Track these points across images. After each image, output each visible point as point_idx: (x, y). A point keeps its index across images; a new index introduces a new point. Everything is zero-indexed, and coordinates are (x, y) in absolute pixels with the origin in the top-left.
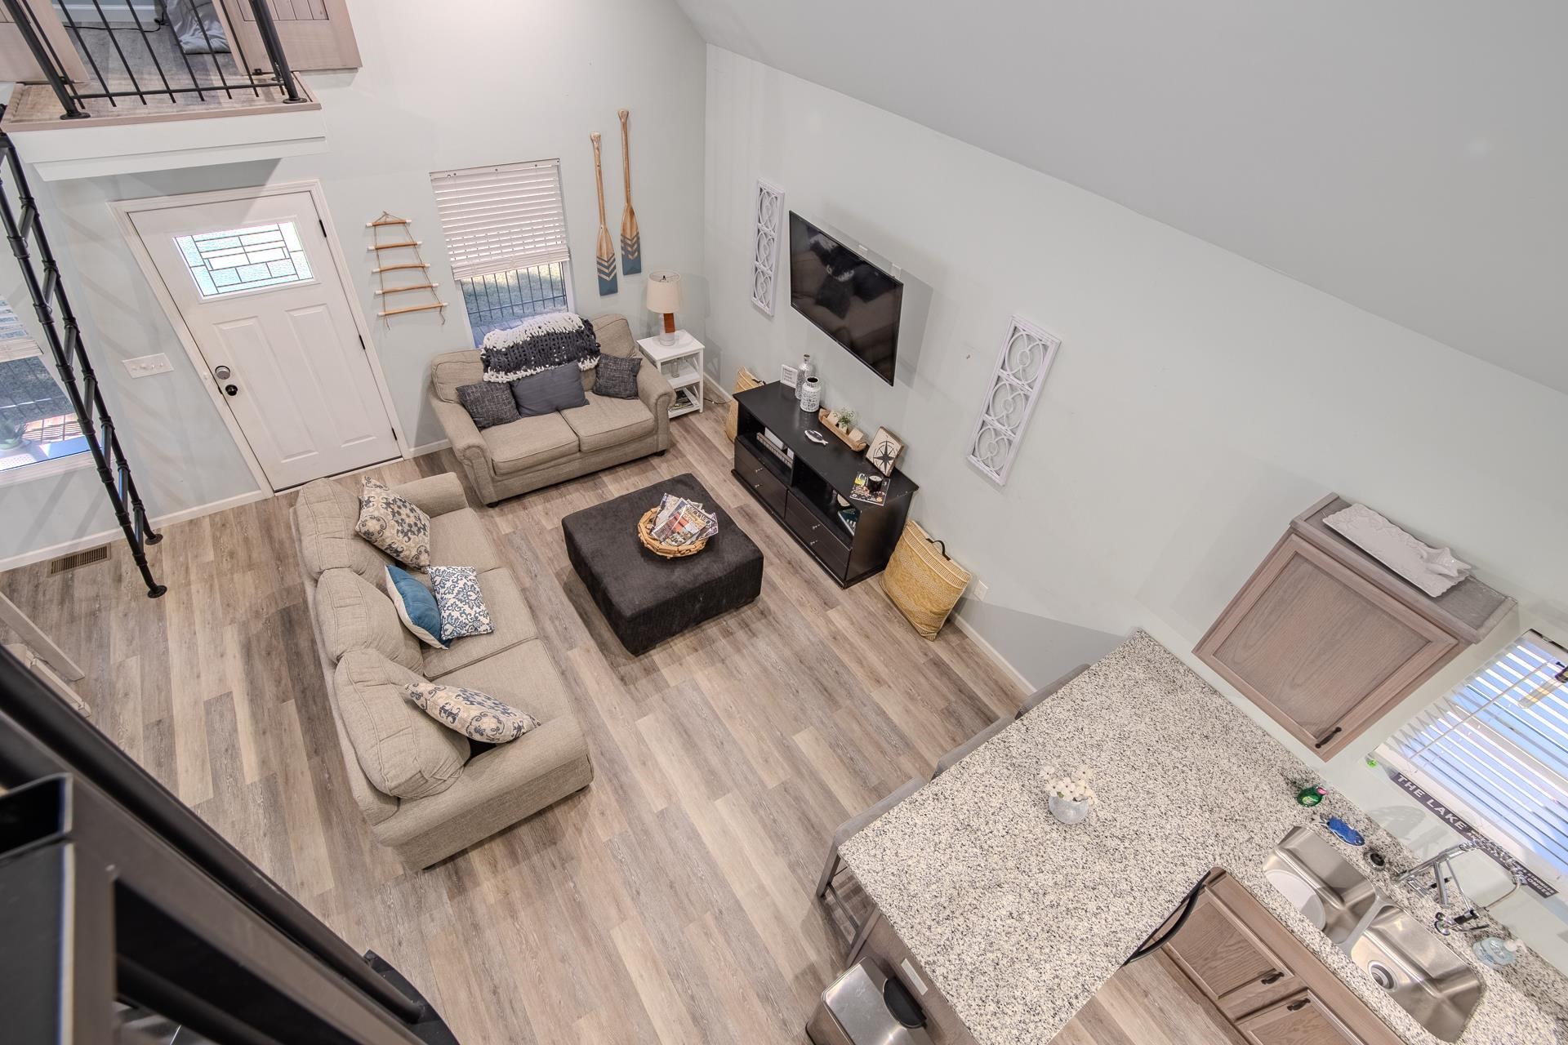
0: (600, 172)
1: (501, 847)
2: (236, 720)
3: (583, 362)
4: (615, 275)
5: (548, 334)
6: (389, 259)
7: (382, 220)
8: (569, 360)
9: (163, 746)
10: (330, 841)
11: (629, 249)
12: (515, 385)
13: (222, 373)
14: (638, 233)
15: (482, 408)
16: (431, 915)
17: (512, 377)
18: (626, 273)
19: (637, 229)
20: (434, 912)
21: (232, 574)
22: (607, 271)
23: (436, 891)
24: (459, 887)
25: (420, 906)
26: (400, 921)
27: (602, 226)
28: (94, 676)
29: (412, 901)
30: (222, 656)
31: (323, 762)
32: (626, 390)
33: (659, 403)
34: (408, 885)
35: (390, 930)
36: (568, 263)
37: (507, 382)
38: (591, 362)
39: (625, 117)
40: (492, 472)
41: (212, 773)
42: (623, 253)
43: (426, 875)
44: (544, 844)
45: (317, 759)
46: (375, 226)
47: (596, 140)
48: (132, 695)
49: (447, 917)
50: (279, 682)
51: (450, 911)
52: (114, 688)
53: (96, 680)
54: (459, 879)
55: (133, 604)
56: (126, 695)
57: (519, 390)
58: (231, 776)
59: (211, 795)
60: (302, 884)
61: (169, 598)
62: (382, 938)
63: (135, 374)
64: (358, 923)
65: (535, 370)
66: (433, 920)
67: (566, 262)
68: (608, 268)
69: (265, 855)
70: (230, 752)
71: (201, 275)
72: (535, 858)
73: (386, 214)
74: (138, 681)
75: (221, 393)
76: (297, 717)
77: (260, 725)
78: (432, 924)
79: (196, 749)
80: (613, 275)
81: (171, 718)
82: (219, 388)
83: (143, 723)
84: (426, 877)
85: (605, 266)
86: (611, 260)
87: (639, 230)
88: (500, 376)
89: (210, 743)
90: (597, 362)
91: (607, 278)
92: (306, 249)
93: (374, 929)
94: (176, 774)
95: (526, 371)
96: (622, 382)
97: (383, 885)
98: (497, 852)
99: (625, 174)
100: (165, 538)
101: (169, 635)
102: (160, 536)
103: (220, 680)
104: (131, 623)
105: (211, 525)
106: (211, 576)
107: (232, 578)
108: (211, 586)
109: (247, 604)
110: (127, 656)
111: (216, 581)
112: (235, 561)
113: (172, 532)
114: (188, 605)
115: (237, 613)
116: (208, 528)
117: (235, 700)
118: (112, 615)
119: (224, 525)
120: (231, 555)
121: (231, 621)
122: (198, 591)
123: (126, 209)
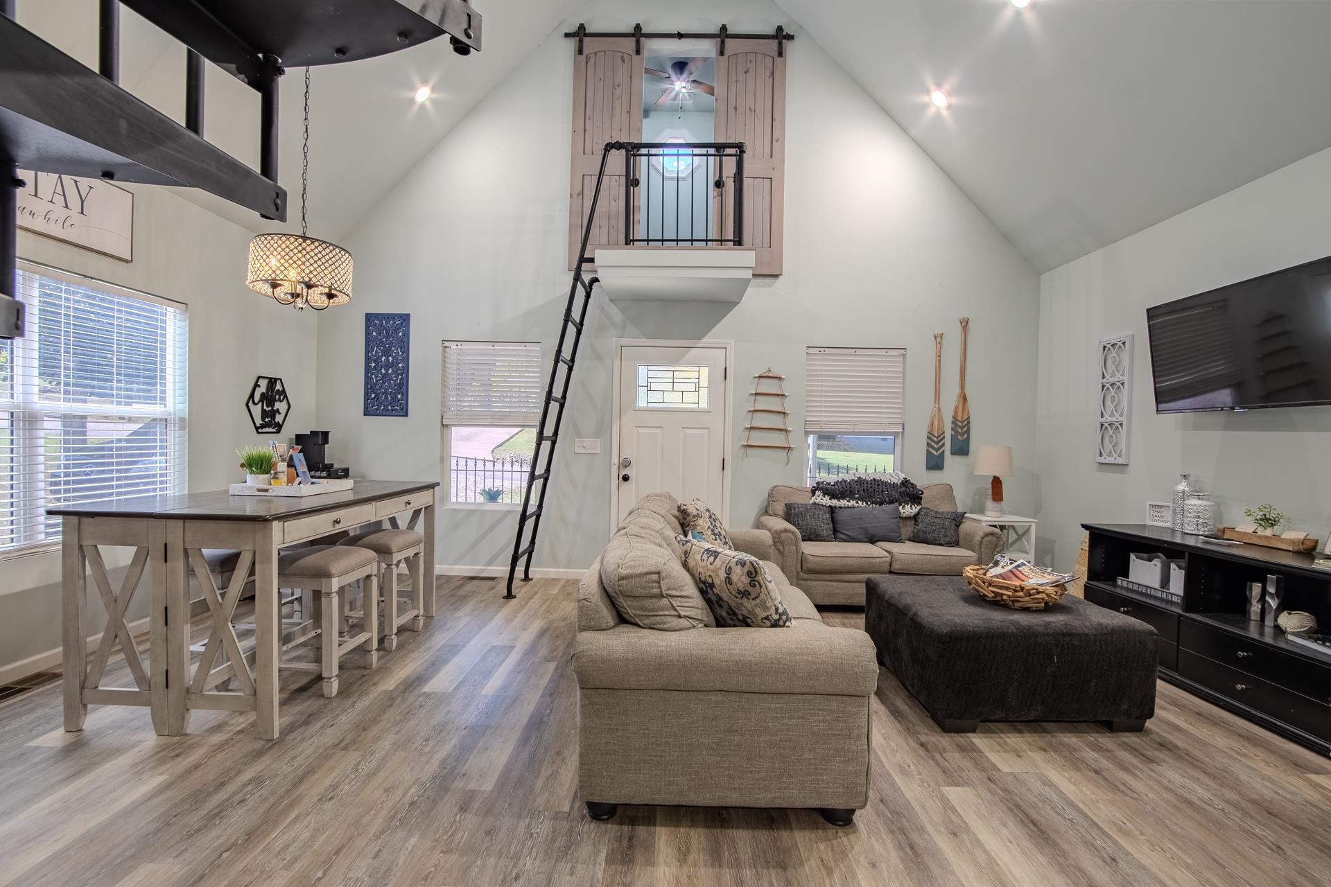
0: (940, 361)
1: (702, 839)
2: (505, 660)
3: (904, 507)
4: (944, 451)
5: (874, 479)
6: (763, 403)
7: (765, 375)
8: (891, 502)
9: (444, 657)
10: (516, 755)
11: (959, 430)
12: (837, 511)
13: (626, 464)
14: (969, 417)
15: (803, 521)
16: (573, 868)
17: (835, 502)
18: (953, 453)
19: (968, 413)
20: (579, 867)
21: (562, 601)
22: (936, 446)
23: (594, 845)
24: (625, 856)
25: (566, 851)
26: (534, 854)
27: (937, 406)
28: (437, 619)
29: (561, 842)
30: (524, 630)
31: (552, 702)
32: (947, 536)
33: (984, 542)
34: (565, 825)
35: (516, 858)
36: (900, 434)
37: (830, 506)
38: (912, 509)
39: (965, 324)
40: (799, 565)
41: (461, 681)
42: (953, 433)
43: (593, 825)
44: (767, 862)
45: (549, 700)
46: (760, 377)
47: (939, 338)
48: (450, 630)
49: (592, 880)
50: (553, 651)
51: (600, 875)
52: (444, 625)
54: (630, 846)
55: (491, 599)
56: (448, 630)
57: (841, 516)
58: (474, 686)
59: (449, 691)
60: (464, 775)
61: (513, 602)
62: (500, 861)
63: (577, 450)
64: (488, 833)
65: (857, 503)
66: (572, 874)
67: (898, 433)
68: (937, 443)
69: (453, 741)
70: (485, 674)
71: (642, 391)
72: (748, 873)
73: (770, 371)
74: (461, 626)
75: (618, 478)
76: (552, 671)
77: (521, 668)
78: (568, 878)
79: (465, 665)
80: (941, 451)
81: (464, 646)
82: (618, 475)
83: (445, 643)
84: (590, 828)
85: (934, 440)
86: (941, 437)
87: (970, 415)
88: (824, 499)
89: (476, 665)
90: (917, 510)
91: (935, 453)
92: (710, 387)
93: (499, 847)
94: (438, 672)
95: (849, 501)
96: (942, 528)
97: (539, 812)
98: (695, 842)
99: (961, 366)
100: (534, 581)
101: (499, 614)
102: (532, 579)
103: (513, 640)
104: (483, 604)
105: (566, 582)
106: (549, 599)
107: (560, 603)
108: (545, 602)
109: (562, 614)
110: (466, 615)
111: (549, 601)
112: (568, 597)
113: (539, 580)
114: (522, 607)
115: (551, 616)
116: (562, 582)
117: (514, 650)
118: (474, 600)
119: (573, 583)
120: (568, 594)
121: (545, 618)
122: (534, 602)
123: (623, 344)
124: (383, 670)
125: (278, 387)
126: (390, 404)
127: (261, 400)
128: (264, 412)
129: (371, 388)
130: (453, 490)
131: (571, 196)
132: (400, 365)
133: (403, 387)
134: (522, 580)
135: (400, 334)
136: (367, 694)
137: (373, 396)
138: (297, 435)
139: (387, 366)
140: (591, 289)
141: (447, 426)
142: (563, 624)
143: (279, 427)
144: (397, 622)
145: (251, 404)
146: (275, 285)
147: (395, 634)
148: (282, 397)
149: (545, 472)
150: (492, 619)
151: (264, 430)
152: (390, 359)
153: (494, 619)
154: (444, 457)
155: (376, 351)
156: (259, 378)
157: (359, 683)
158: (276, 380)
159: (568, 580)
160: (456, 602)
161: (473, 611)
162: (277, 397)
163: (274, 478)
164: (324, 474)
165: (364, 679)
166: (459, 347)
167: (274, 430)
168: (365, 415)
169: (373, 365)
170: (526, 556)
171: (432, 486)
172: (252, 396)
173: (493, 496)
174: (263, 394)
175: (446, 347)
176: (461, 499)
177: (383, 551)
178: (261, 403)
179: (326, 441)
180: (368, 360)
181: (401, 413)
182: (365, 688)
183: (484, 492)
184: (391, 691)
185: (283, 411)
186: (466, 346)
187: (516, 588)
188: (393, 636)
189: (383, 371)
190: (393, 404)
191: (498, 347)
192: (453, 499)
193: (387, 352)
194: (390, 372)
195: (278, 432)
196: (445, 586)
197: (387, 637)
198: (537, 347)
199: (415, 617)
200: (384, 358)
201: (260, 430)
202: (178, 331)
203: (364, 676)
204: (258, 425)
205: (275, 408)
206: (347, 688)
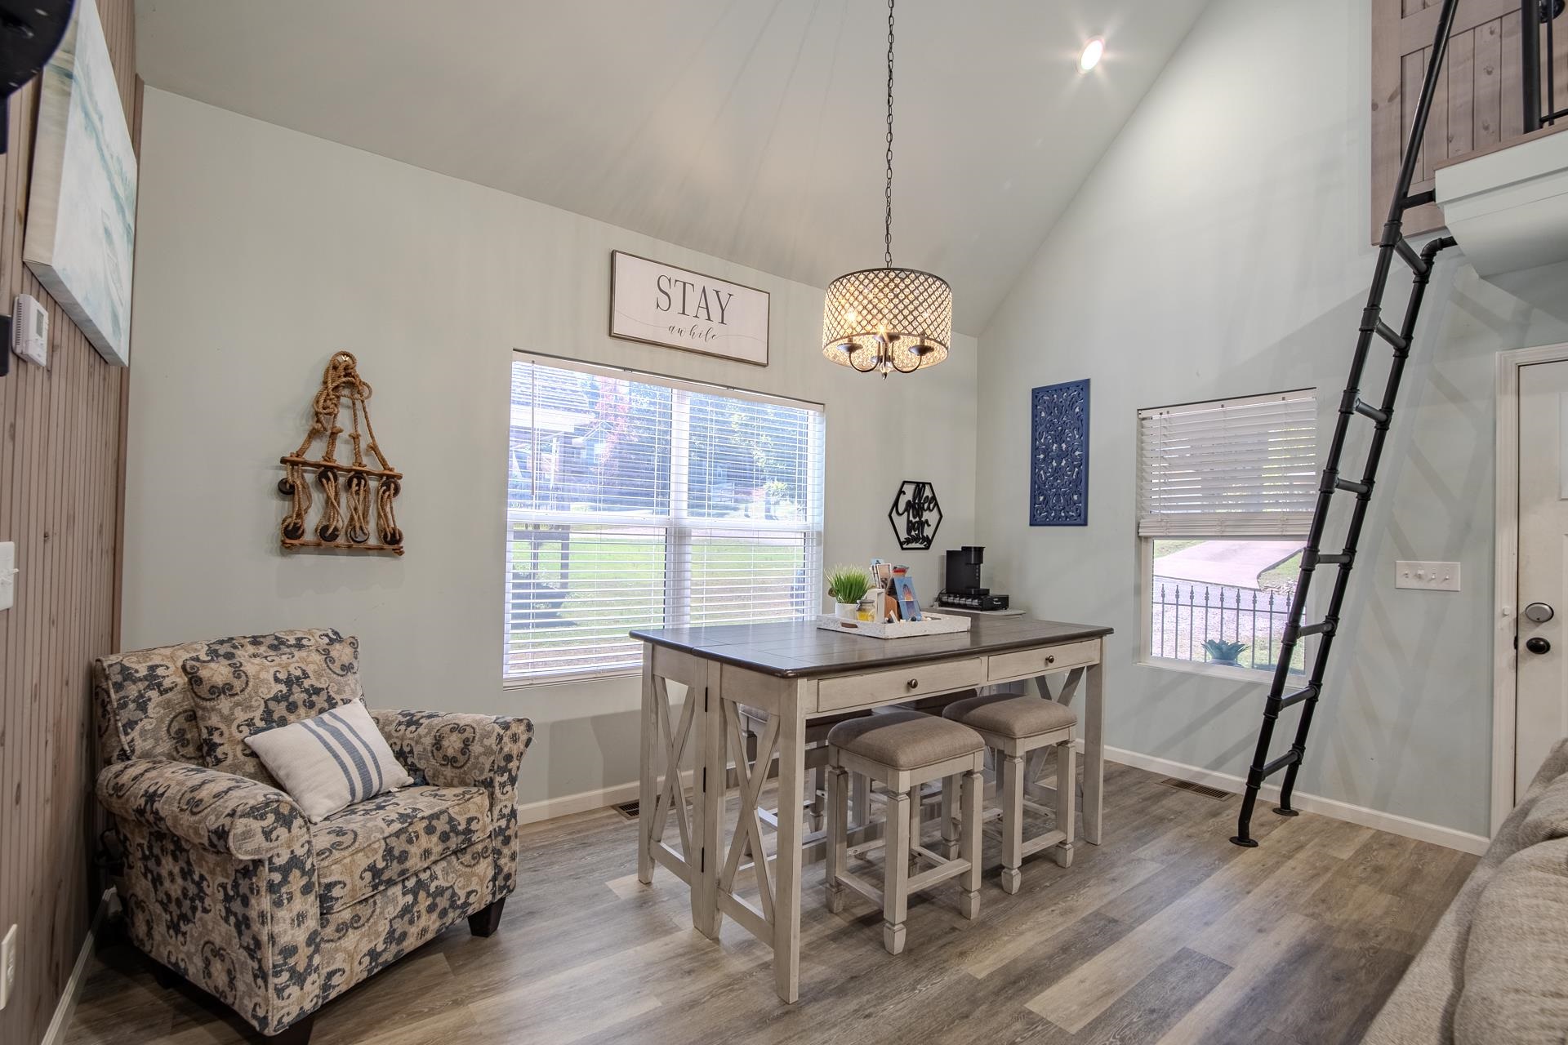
2: (1204, 996)
9: (1090, 940)
13: (1543, 615)
21: (1361, 883)
28: (1105, 849)
30: (1260, 931)
41: (1104, 1013)
48: (1118, 884)
52: (1111, 868)
53: (1103, 853)
55: (1207, 836)
56: (1114, 880)
59: (1073, 1030)
61: (1250, 854)
63: (1402, 582)
70: (1155, 1016)
74: (1138, 880)
75: (1516, 647)
77: (1232, 1033)
79: (1120, 974)
81: (1131, 928)
82: (1516, 639)
83: (1099, 909)
89: (1141, 984)
94: (1069, 972)
100: (1299, 817)
101: (1216, 875)
102: (1296, 814)
103: (1231, 948)
104: (1188, 844)
105: (1373, 837)
106: (1326, 869)
107: (1355, 886)
108: (1318, 875)
109: (1355, 917)
110: (1153, 859)
111: (1329, 875)
112: (1378, 876)
113: (1313, 818)
114: (1267, 871)
115: (1328, 916)
116: (1365, 836)
117: (1227, 979)
118: (1177, 830)
119: (1392, 845)
120: (1378, 869)
121: (1312, 915)
122: (1294, 869)
123: (1520, 360)
124: (985, 928)
125: (927, 493)
126: (1064, 509)
127: (907, 510)
128: (911, 527)
129: (1039, 488)
130: (1156, 637)
131: (1375, 107)
132: (1077, 453)
133: (1081, 484)
134: (1275, 811)
135: (1077, 410)
136: (943, 971)
137: (1041, 498)
138: (948, 552)
139: (1061, 455)
140: (1429, 263)
141: (1147, 538)
142: (1356, 946)
143: (928, 542)
144: (1021, 849)
145: (894, 514)
146: (852, 348)
147: (1019, 868)
148: (932, 506)
149: (1326, 622)
150: (1200, 881)
151: (910, 546)
152: (1064, 446)
153: (1201, 885)
154: (1141, 587)
155: (1046, 438)
156: (904, 482)
157: (941, 942)
158: (924, 484)
159: (1379, 835)
160: (1144, 827)
161: (1169, 853)
162: (926, 506)
163: (860, 610)
164: (976, 602)
165: (951, 937)
166: (1165, 416)
167: (922, 546)
168: (1031, 525)
169: (1042, 456)
170: (1283, 771)
171: (1100, 634)
172: (896, 504)
173: (1226, 653)
174: (909, 503)
175: (1144, 419)
176: (1169, 653)
177: (996, 733)
178: (906, 513)
179: (979, 559)
180: (1035, 450)
181: (1078, 521)
182: (945, 957)
183: (1210, 645)
184: (980, 983)
185: (933, 523)
186: (1176, 413)
187: (1262, 825)
188: (1014, 872)
189: (1054, 464)
190: (1067, 509)
191: (1231, 406)
192: (1156, 651)
193: (1059, 439)
194: (1063, 464)
195: (927, 548)
196: (1134, 789)
197: (1005, 870)
198: (1307, 397)
199: (1061, 843)
200: (1055, 445)
201: (905, 546)
202: (817, 434)
203: (954, 929)
204: (902, 540)
205: (923, 519)
206: (923, 944)
